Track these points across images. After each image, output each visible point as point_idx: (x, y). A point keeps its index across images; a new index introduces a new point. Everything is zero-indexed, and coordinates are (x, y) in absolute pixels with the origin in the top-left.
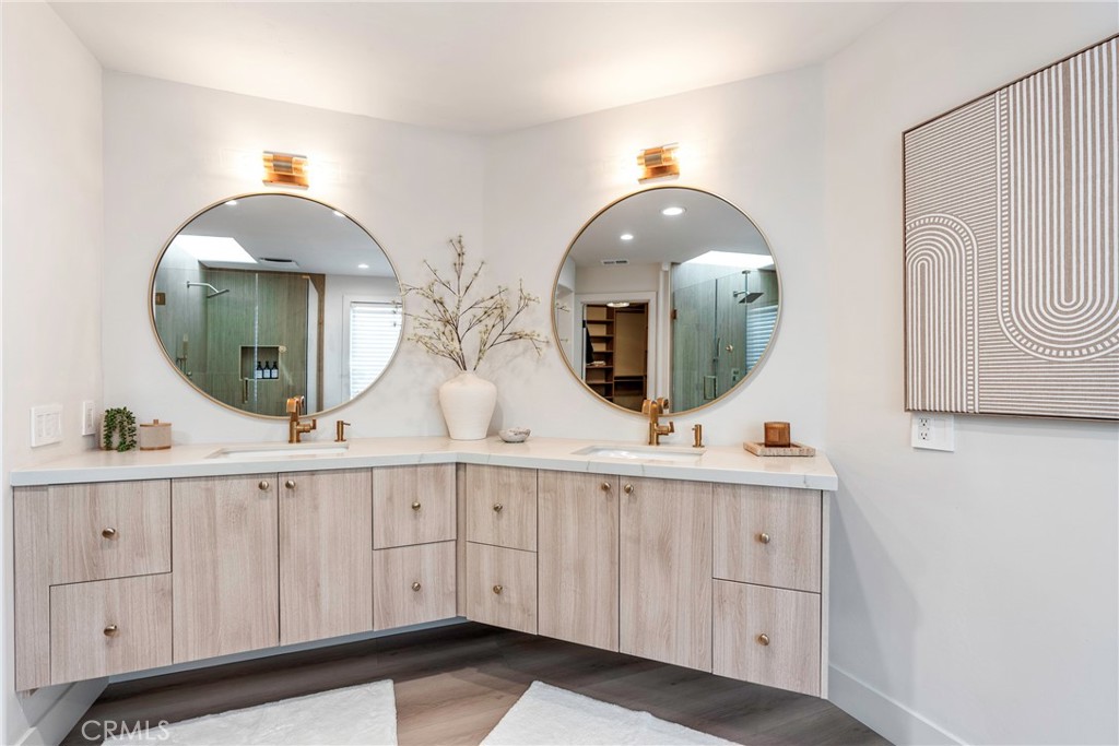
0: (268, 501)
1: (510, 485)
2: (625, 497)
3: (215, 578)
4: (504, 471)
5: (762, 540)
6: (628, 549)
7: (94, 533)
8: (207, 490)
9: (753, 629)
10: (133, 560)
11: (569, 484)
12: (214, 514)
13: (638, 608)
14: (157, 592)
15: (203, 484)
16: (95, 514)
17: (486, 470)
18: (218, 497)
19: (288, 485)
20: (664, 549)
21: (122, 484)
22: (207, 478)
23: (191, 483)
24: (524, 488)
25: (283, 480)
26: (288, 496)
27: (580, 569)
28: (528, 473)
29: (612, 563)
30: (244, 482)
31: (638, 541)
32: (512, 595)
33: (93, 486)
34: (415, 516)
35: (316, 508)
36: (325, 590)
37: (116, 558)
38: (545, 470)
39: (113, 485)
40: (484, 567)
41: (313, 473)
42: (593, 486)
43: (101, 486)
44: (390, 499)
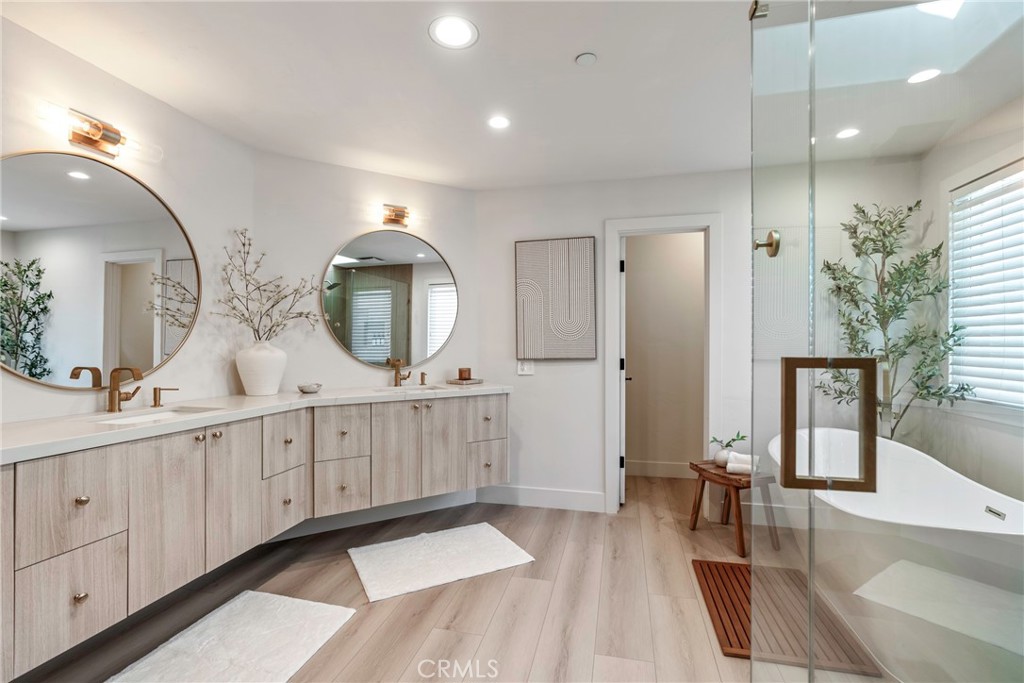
0: (199, 451)
1: (351, 416)
2: (424, 411)
3: (162, 526)
4: (346, 408)
5: (487, 419)
6: (426, 438)
7: (62, 505)
8: (157, 448)
9: (483, 462)
10: (97, 526)
11: (392, 409)
12: (162, 469)
13: (432, 469)
14: (115, 552)
15: (153, 443)
16: (63, 483)
17: (332, 409)
18: (165, 453)
19: (214, 435)
20: (445, 435)
21: (89, 453)
22: (157, 437)
23: (145, 444)
24: (361, 417)
25: (209, 433)
26: (212, 445)
27: (399, 458)
28: (364, 406)
29: (418, 449)
30: (183, 437)
31: (431, 434)
32: (353, 489)
33: (63, 458)
34: (286, 450)
35: (229, 452)
36: (235, 520)
37: (83, 525)
38: (376, 403)
39: (81, 454)
40: (329, 476)
41: (228, 424)
42: (407, 407)
43: (69, 457)
44: (273, 439)
